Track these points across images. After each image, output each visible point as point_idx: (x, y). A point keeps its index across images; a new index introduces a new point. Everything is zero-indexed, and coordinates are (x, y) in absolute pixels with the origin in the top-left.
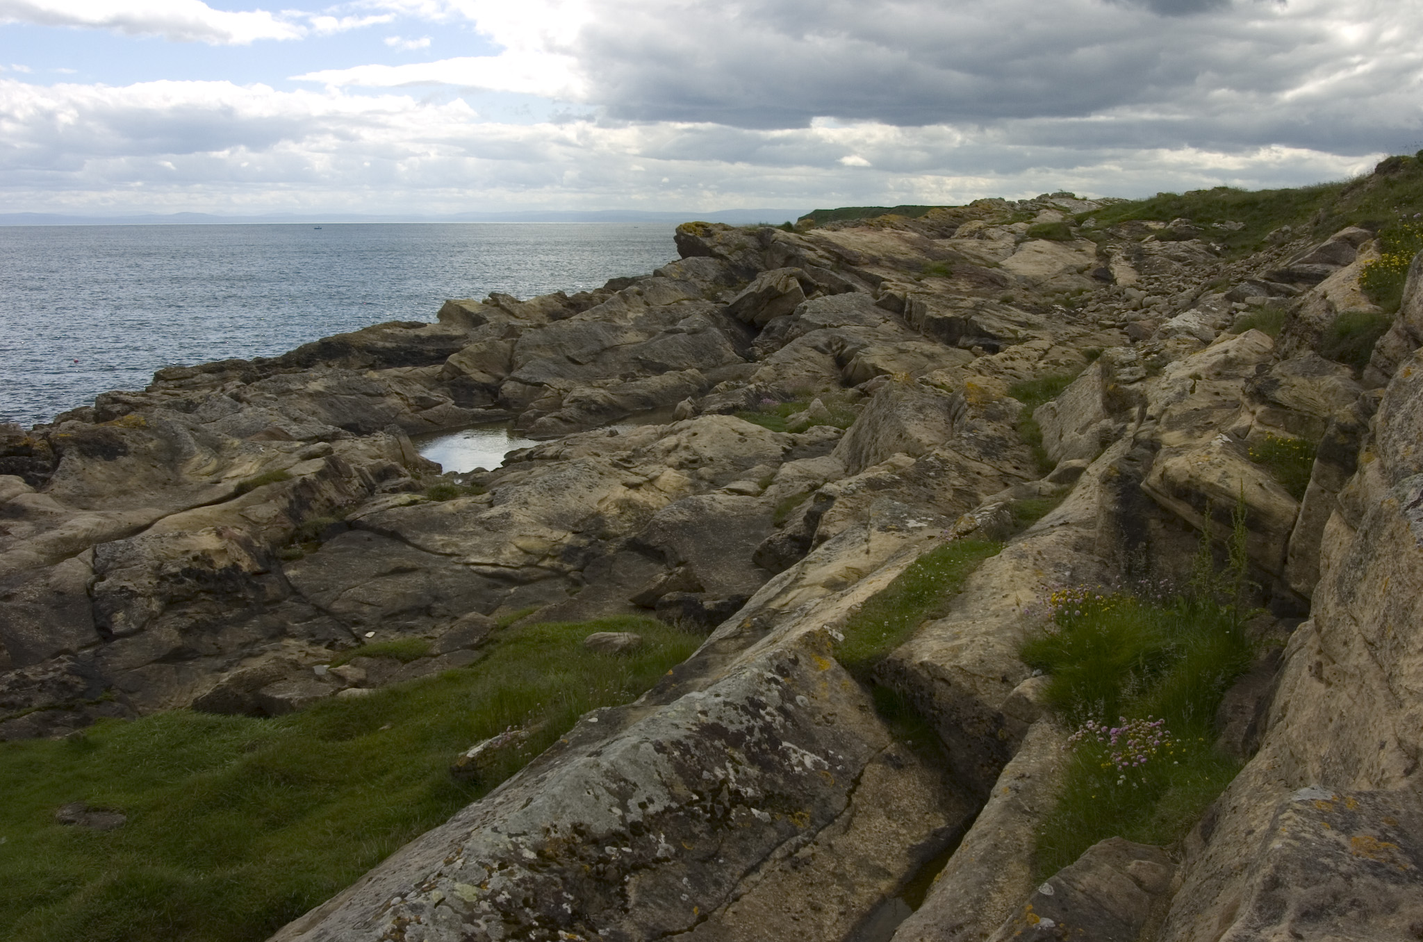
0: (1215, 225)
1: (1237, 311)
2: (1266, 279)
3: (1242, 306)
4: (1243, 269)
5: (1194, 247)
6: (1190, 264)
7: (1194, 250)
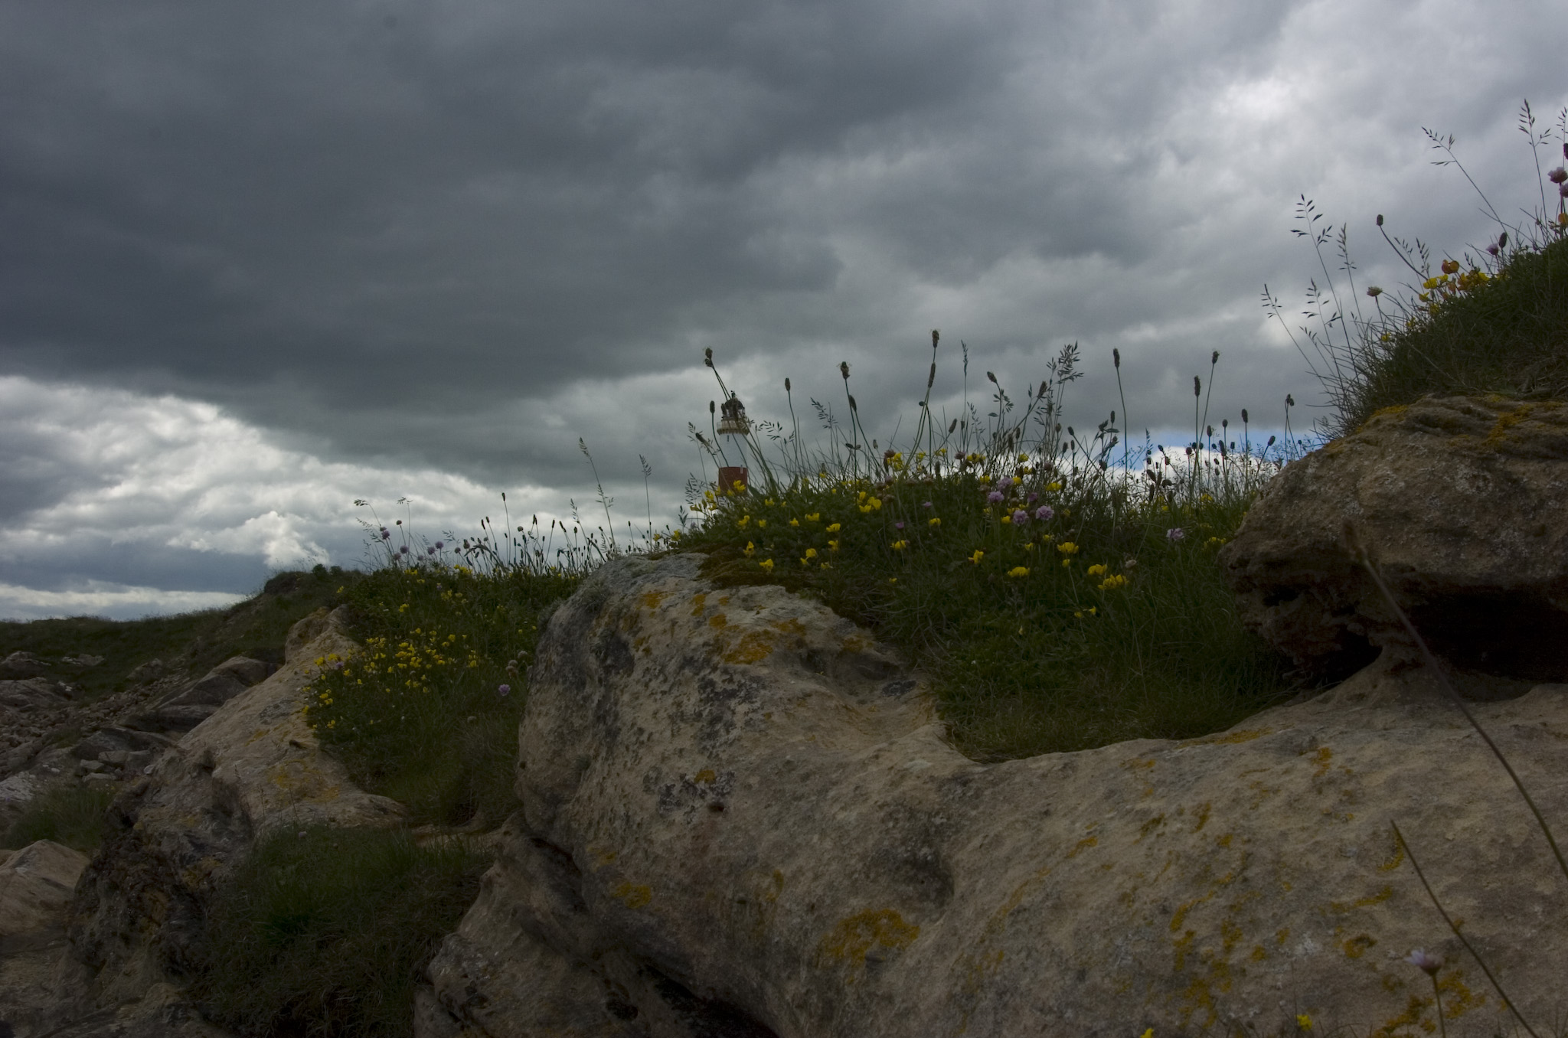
0: (66, 659)
1: (86, 771)
2: (127, 726)
3: (95, 765)
4: (100, 715)
5: (37, 687)
6: (30, 709)
7: (35, 691)
